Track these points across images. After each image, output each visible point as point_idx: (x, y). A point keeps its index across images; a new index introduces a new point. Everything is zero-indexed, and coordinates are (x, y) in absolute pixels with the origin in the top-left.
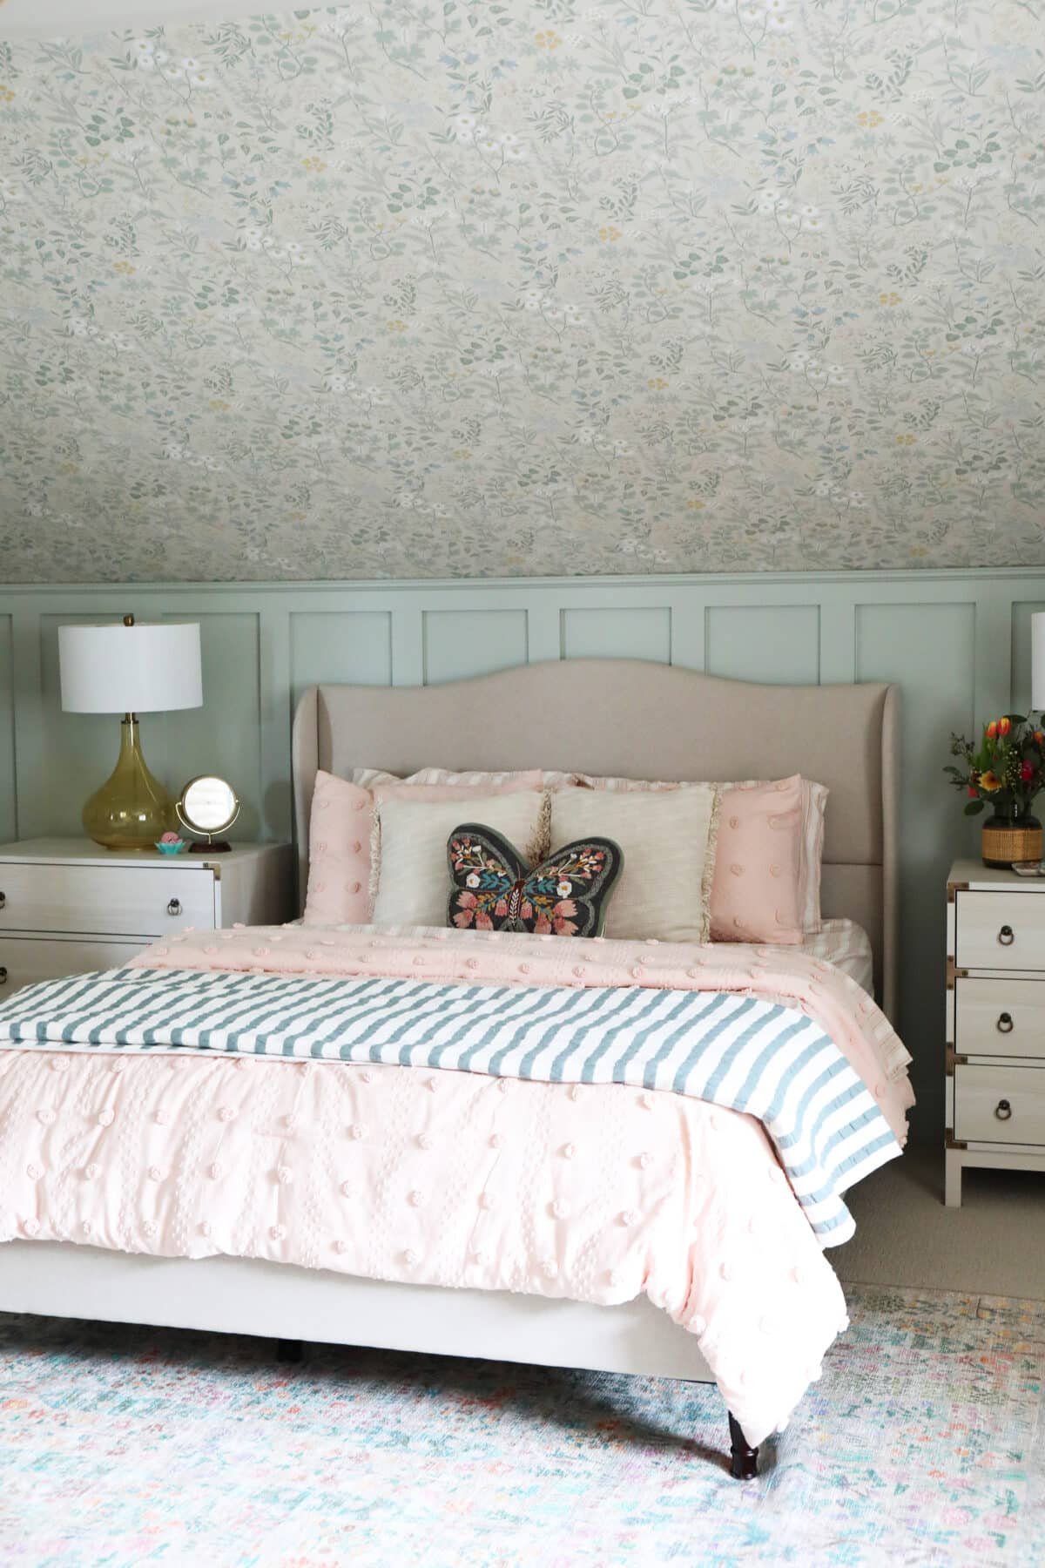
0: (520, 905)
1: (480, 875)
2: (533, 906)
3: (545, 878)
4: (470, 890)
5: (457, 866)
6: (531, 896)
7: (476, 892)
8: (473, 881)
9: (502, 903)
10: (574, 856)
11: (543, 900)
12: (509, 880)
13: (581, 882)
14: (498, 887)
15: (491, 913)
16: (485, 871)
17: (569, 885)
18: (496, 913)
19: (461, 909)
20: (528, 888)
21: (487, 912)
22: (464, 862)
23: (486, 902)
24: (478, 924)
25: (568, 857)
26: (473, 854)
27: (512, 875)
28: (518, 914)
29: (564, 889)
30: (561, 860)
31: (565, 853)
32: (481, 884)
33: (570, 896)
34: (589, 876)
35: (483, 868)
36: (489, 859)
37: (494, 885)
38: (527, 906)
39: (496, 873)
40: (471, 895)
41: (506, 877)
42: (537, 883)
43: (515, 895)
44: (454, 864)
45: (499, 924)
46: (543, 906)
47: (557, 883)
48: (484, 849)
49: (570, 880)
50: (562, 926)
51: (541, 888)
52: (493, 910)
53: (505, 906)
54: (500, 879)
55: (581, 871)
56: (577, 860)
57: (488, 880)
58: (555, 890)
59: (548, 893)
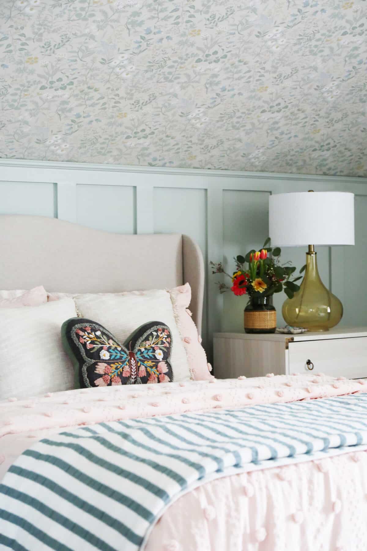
0: (138, 368)
1: (108, 349)
2: (146, 367)
3: (146, 349)
4: (104, 361)
5: (89, 346)
6: (143, 362)
7: (108, 362)
8: (105, 355)
9: (127, 368)
10: (155, 333)
11: (150, 363)
12: (125, 353)
13: (165, 350)
14: (121, 357)
15: (120, 375)
16: (110, 348)
17: (161, 352)
18: (124, 375)
19: (100, 376)
20: (138, 356)
21: (118, 375)
22: (93, 343)
23: (117, 368)
24: (113, 383)
25: (151, 334)
26: (98, 337)
27: (126, 350)
28: (137, 375)
29: (159, 355)
30: (148, 336)
31: (149, 332)
32: (111, 356)
33: (163, 359)
34: (168, 345)
35: (108, 346)
36: (108, 340)
37: (118, 357)
38: (142, 368)
39: (116, 348)
40: (106, 365)
41: (122, 350)
42: (142, 353)
43: (133, 362)
44: (84, 345)
45: (125, 381)
46: (151, 367)
47: (154, 351)
48: (103, 333)
49: (161, 349)
50: (163, 379)
51: (146, 356)
52: (122, 373)
53: (129, 370)
54: (120, 352)
55: (163, 343)
56: (158, 336)
57: (114, 354)
58: (154, 356)
59: (151, 358)
